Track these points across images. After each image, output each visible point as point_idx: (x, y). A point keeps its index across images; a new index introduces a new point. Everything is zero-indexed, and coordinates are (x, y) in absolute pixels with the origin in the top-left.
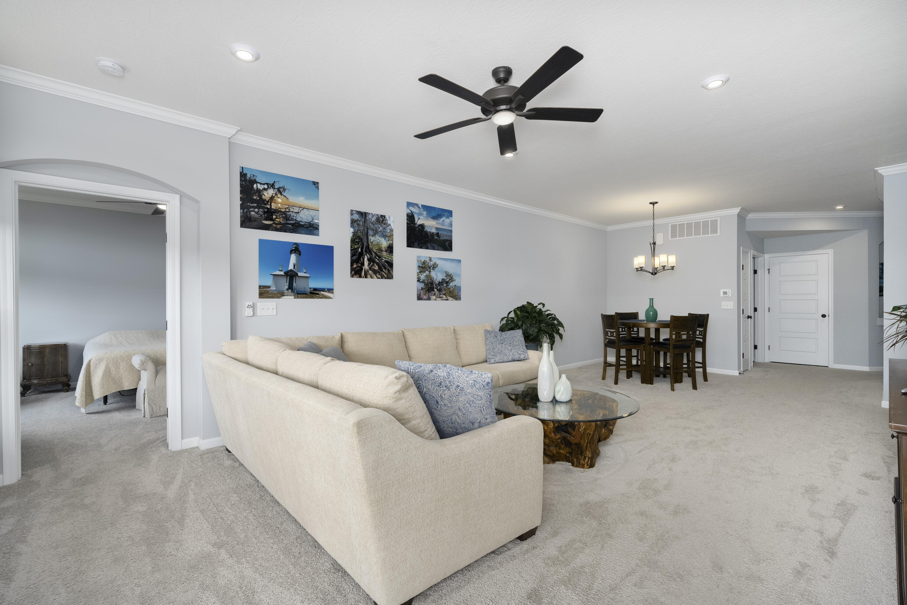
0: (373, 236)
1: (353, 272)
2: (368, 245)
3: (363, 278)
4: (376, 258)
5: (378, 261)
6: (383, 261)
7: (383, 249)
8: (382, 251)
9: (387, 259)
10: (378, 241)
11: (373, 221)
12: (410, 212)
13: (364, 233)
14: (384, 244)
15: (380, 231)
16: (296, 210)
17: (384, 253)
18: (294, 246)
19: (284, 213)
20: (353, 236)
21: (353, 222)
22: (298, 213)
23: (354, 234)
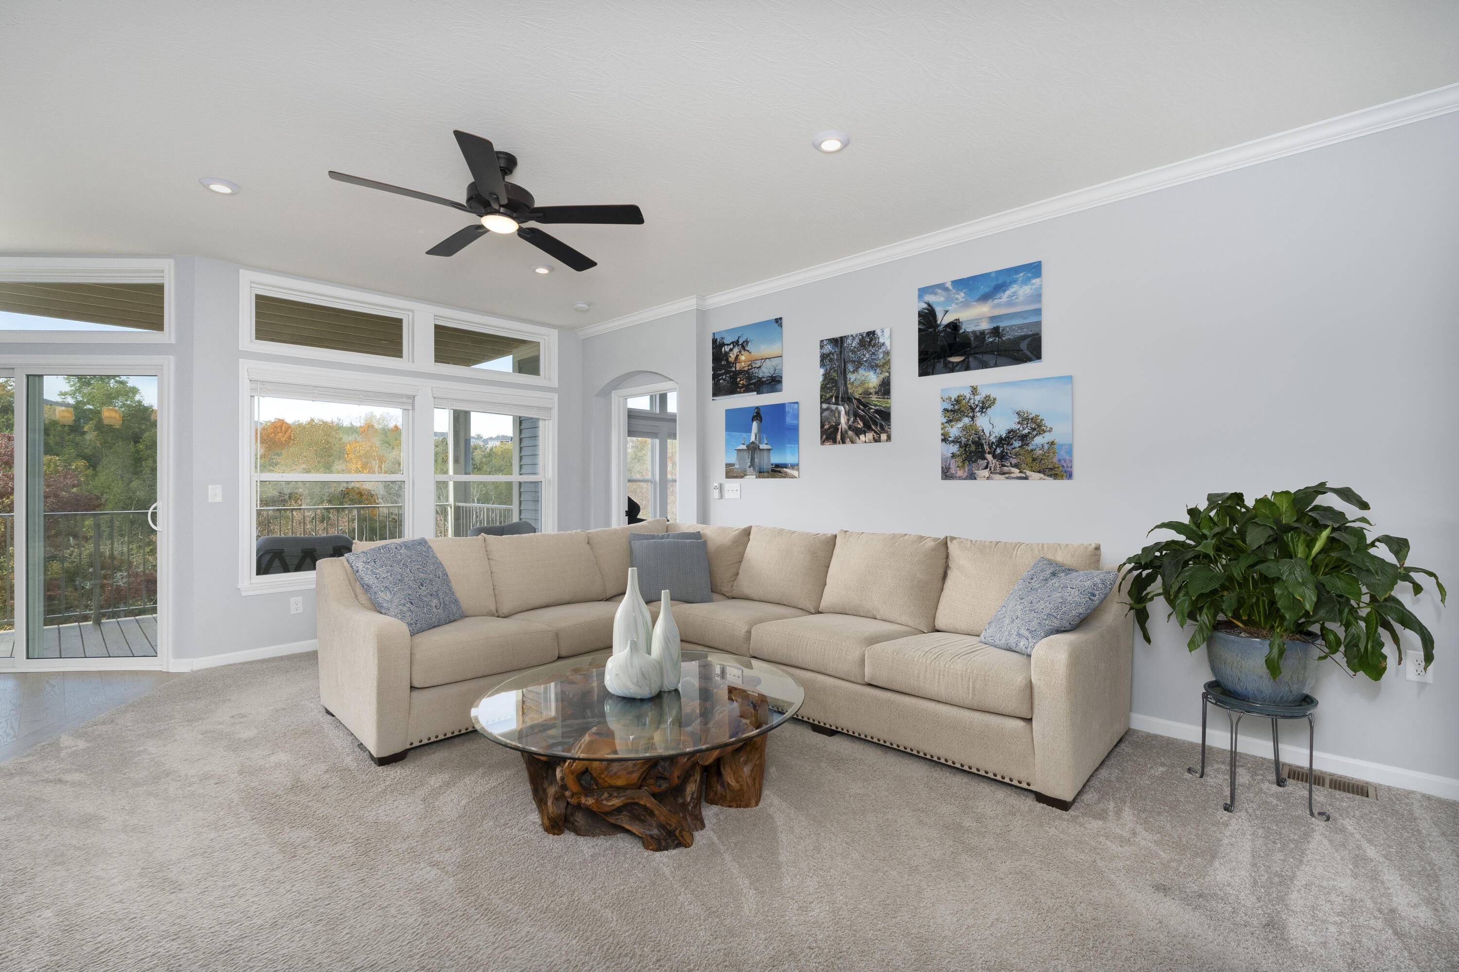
0: (854, 372)
1: (824, 437)
2: (847, 389)
3: (839, 443)
4: (859, 408)
5: (862, 413)
6: (872, 411)
7: (872, 391)
8: (871, 394)
9: (879, 406)
10: (863, 378)
11: (855, 347)
12: (925, 306)
13: (839, 372)
14: (873, 380)
15: (866, 361)
16: (758, 364)
17: (874, 398)
18: (756, 411)
19: (747, 372)
20: (824, 380)
21: (824, 358)
22: (760, 367)
23: (826, 376)
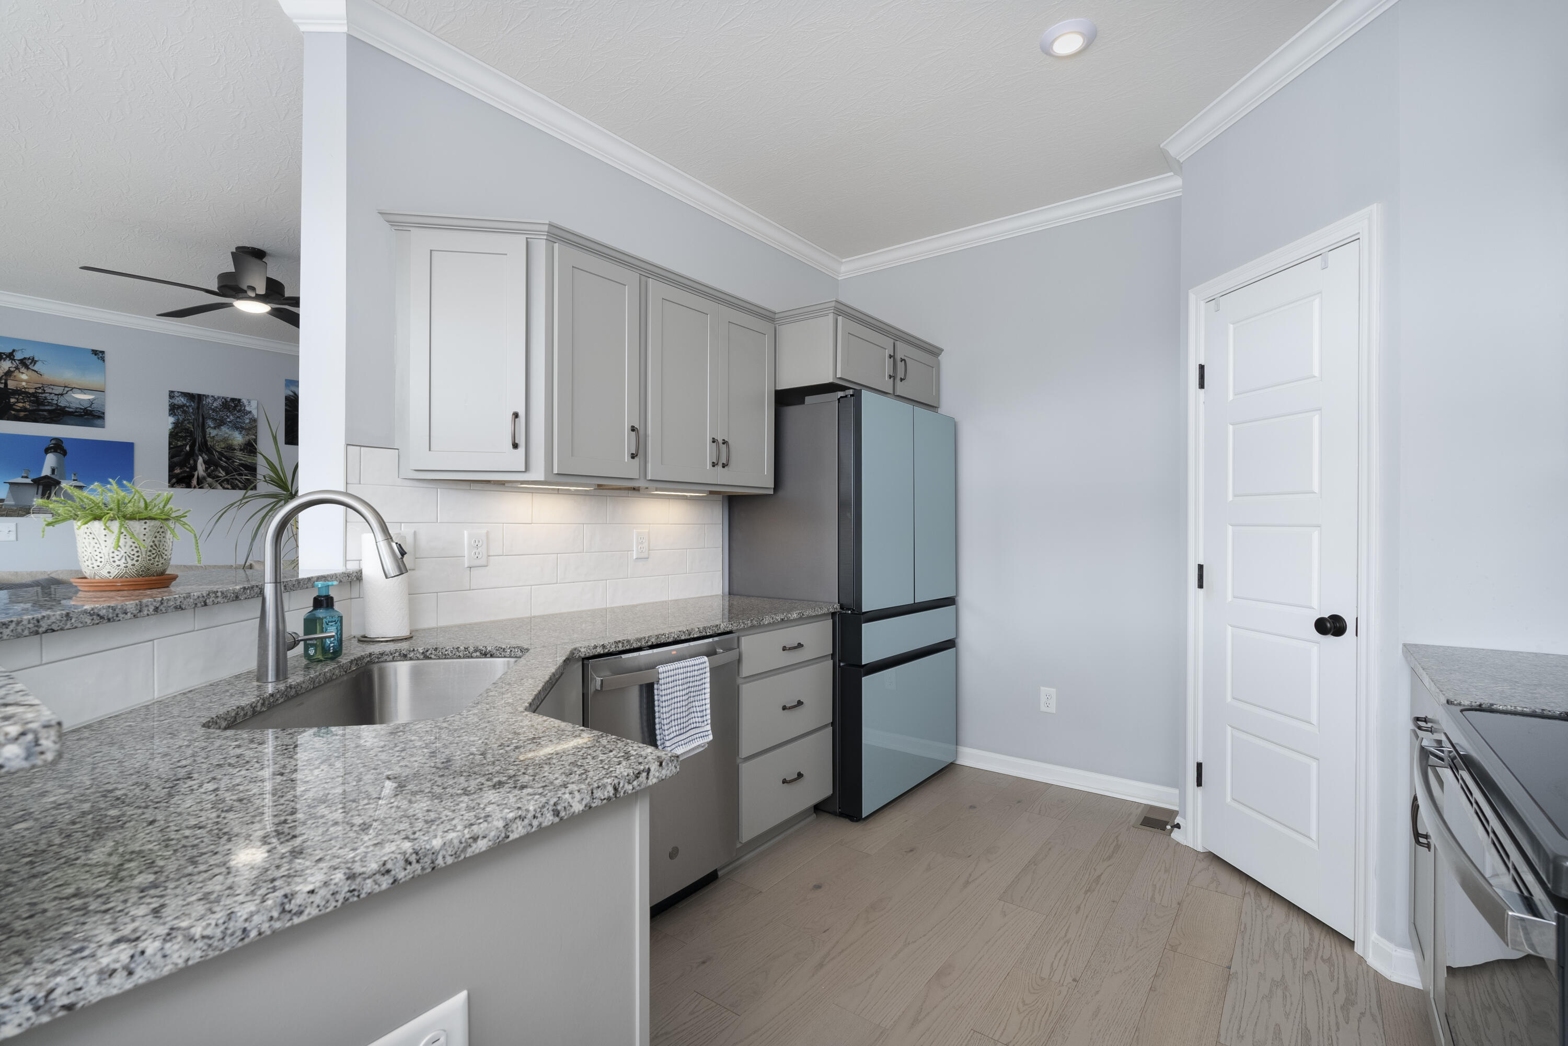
0: (215, 428)
1: (174, 480)
2: (206, 442)
3: (195, 487)
4: (222, 460)
5: (224, 464)
6: (236, 464)
7: (236, 448)
8: (235, 449)
9: (245, 461)
10: (226, 435)
11: (216, 407)
12: (291, 394)
13: (196, 424)
14: (238, 438)
15: (230, 422)
16: (59, 390)
17: (239, 454)
18: (53, 442)
19: (33, 395)
20: (174, 428)
21: (173, 409)
22: (62, 395)
23: (176, 425)
